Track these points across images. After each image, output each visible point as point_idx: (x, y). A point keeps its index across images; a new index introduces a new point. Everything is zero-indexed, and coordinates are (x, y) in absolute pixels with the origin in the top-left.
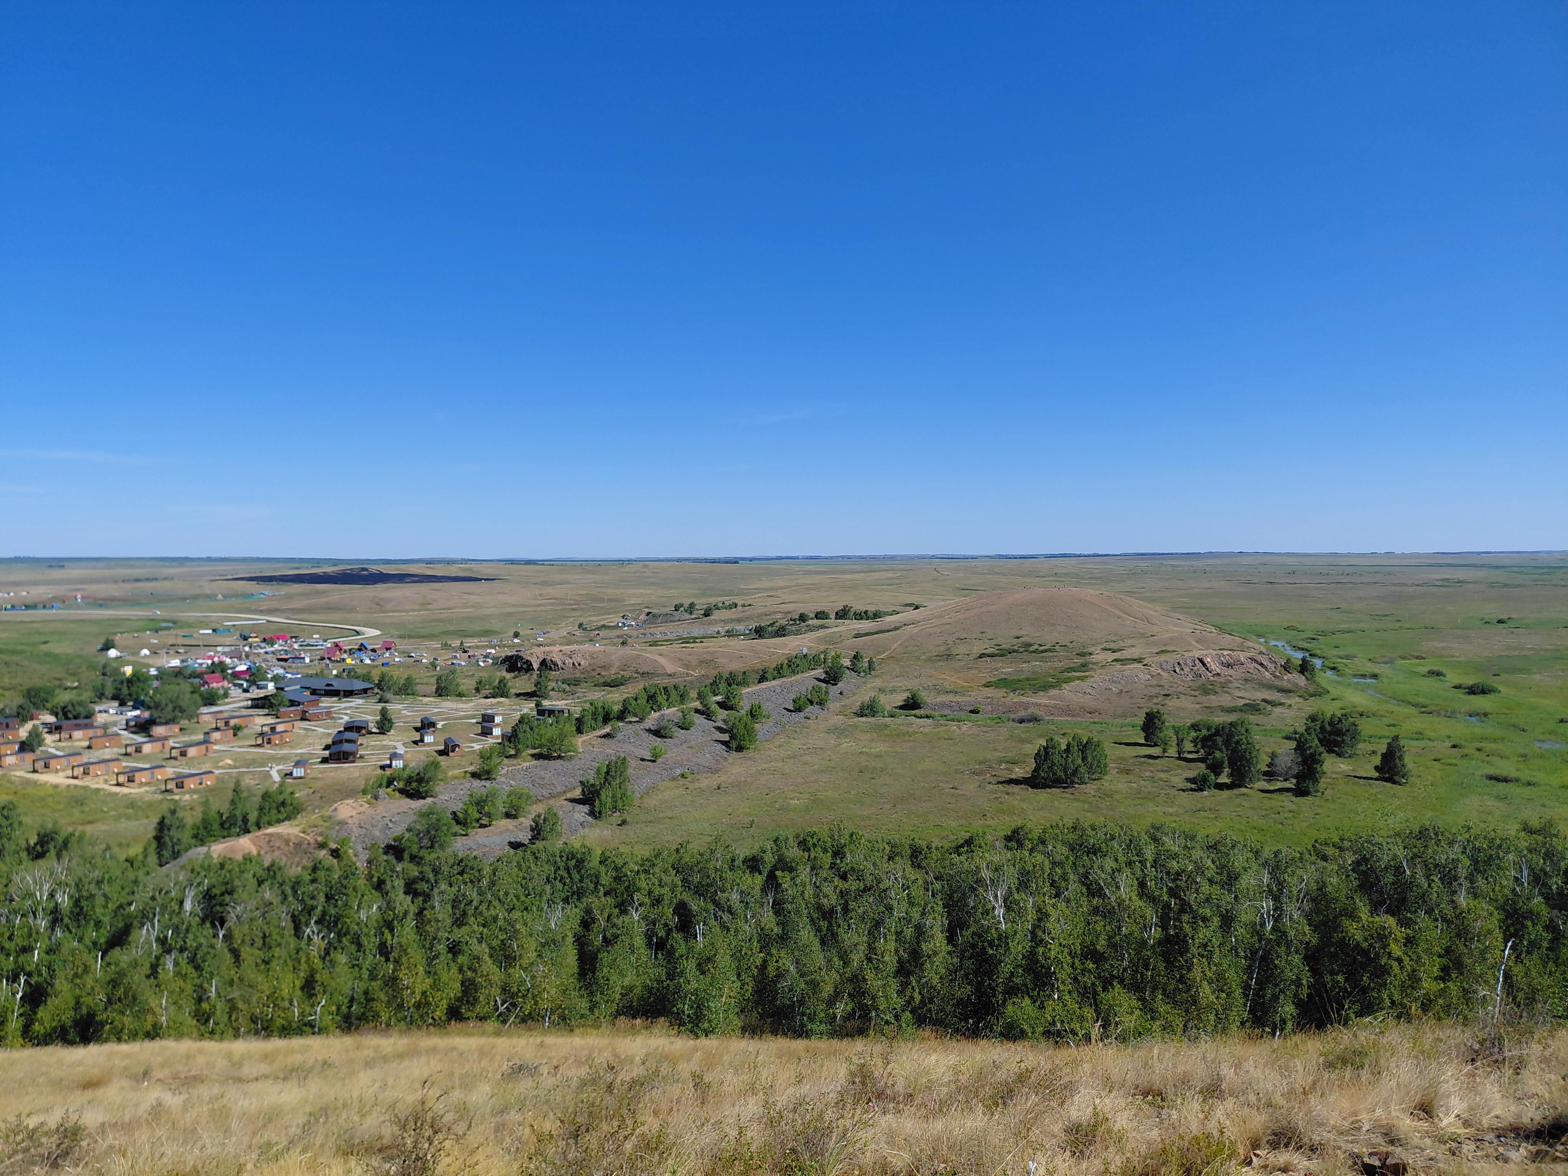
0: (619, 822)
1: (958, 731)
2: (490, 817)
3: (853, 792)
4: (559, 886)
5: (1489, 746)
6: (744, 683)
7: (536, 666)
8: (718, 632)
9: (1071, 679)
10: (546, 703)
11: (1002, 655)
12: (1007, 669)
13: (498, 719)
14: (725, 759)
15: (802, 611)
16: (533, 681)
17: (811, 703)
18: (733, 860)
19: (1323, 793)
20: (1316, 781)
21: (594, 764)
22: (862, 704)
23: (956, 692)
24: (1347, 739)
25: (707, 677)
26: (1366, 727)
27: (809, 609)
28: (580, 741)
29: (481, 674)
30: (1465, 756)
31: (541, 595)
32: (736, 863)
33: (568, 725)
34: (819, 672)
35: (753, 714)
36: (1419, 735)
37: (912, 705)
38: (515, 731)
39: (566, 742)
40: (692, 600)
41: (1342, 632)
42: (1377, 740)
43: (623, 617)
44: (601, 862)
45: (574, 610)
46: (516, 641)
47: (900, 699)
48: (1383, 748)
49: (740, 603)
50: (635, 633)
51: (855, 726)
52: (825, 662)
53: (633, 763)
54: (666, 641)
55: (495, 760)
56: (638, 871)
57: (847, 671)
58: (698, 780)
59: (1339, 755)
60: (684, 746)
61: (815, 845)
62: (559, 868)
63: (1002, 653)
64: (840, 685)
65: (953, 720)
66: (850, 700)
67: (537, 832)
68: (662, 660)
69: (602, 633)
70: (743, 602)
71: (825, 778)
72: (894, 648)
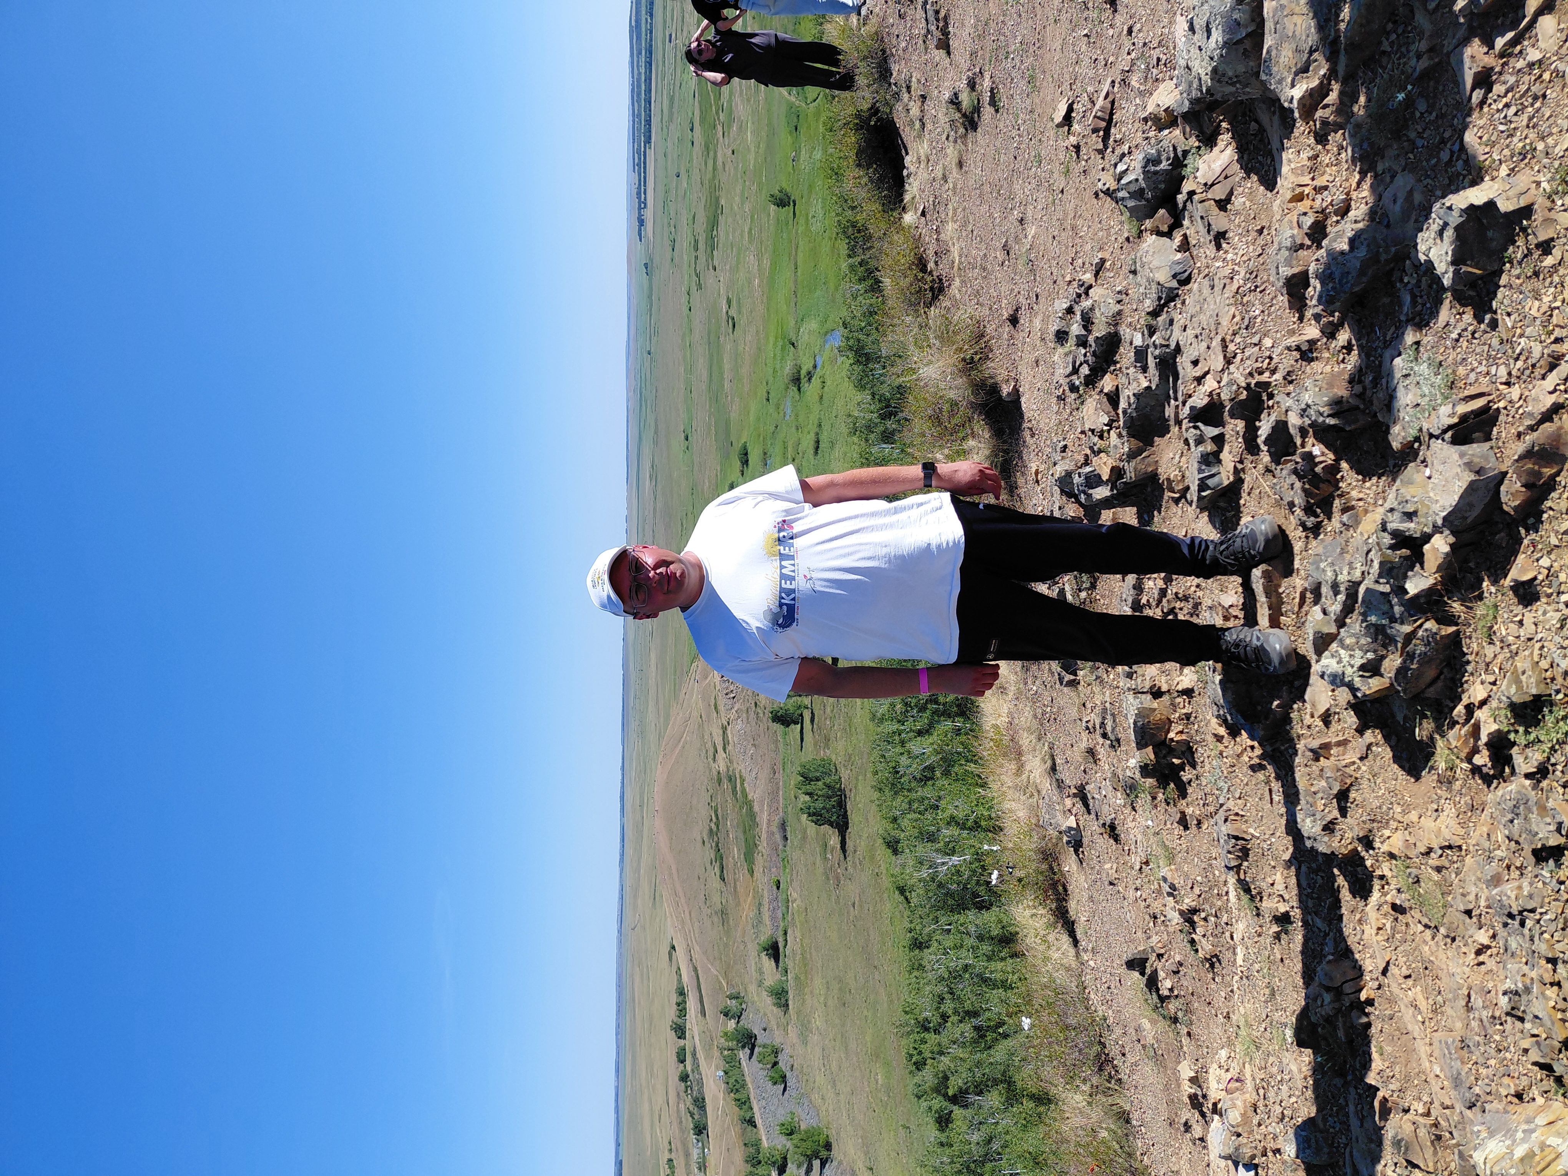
1: (798, 902)
3: (865, 1013)
6: (757, 1144)
9: (743, 790)
11: (722, 858)
12: (735, 853)
14: (840, 1163)
15: (677, 1079)
17: (775, 1064)
18: (941, 1144)
22: (774, 1005)
23: (760, 904)
27: (674, 1070)
32: (944, 1140)
34: (743, 1054)
35: (790, 1132)
37: (774, 951)
47: (768, 964)
49: (667, 1156)
51: (798, 1013)
52: (732, 1050)
57: (741, 1023)
61: (919, 1053)
63: (720, 858)
64: (756, 1032)
65: (788, 907)
66: (771, 1019)
70: (666, 1152)
71: (852, 1045)
72: (716, 973)
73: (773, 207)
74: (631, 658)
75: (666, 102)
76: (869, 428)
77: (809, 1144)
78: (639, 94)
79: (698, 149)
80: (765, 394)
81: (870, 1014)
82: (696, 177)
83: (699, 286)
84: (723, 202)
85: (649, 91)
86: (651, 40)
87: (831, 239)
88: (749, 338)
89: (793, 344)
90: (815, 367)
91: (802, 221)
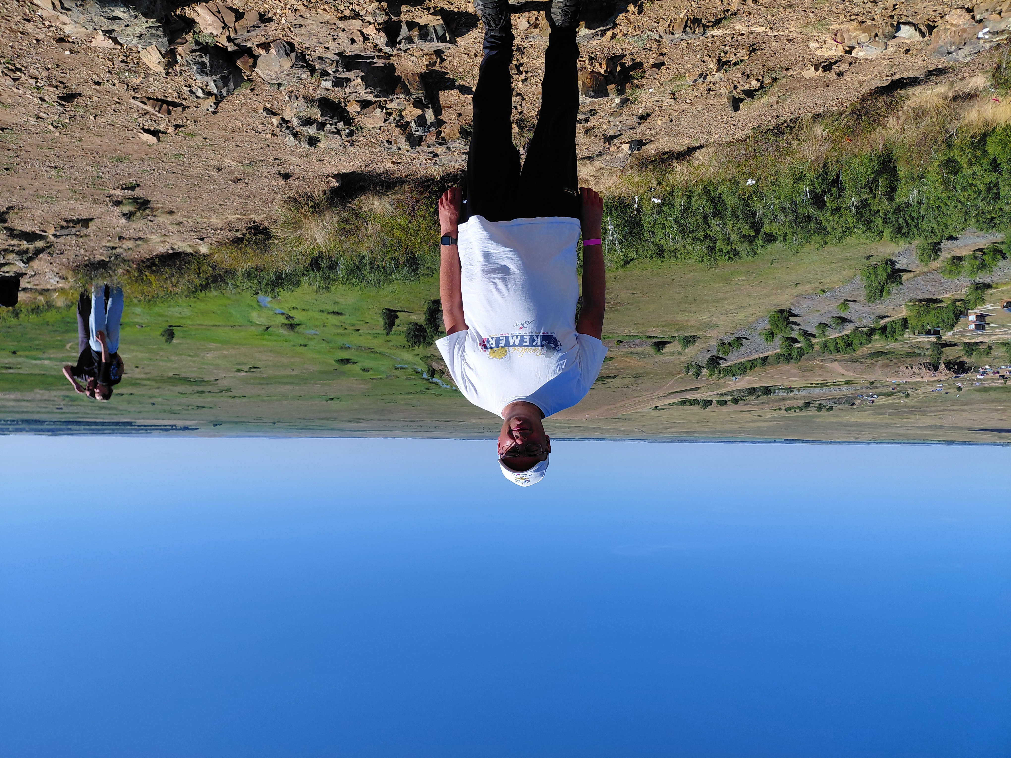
0: (872, 258)
1: (630, 329)
2: (975, 257)
3: (700, 287)
4: (914, 214)
5: (341, 331)
6: (778, 356)
7: (943, 366)
8: (799, 391)
10: (933, 339)
11: (602, 377)
13: (972, 327)
14: (792, 304)
15: (736, 405)
16: (944, 355)
17: (729, 344)
18: (785, 239)
19: (425, 302)
20: (429, 309)
21: (893, 298)
22: (693, 344)
23: (631, 353)
24: (412, 333)
25: (806, 359)
26: (402, 340)
27: (732, 407)
28: (904, 313)
29: (988, 359)
30: (353, 325)
31: (940, 418)
32: (782, 238)
33: (914, 324)
34: (723, 364)
35: (772, 335)
36: (375, 336)
37: (660, 345)
38: (957, 319)
39: (916, 312)
40: (819, 414)
41: (411, 393)
42: (397, 333)
43: (873, 402)
44: (883, 232)
45: (913, 407)
46: (960, 384)
47: (668, 348)
48: (394, 328)
49: (783, 412)
50: (864, 390)
51: (699, 329)
52: (720, 371)
53: (862, 299)
54: (839, 385)
55: (972, 297)
56: (854, 228)
57: (704, 365)
58: (812, 289)
59: (416, 324)
60: (823, 312)
61: (728, 253)
62: (915, 226)
63: (602, 379)
64: (709, 356)
65: (634, 336)
66: (702, 346)
67: (936, 248)
68: (842, 371)
69: (889, 390)
70: (780, 412)
71: (720, 295)
72: (672, 381)
73: (175, 341)
74: (475, 434)
75: (103, 412)
76: (326, 278)
77: (779, 323)
78: (98, 430)
79: (134, 391)
80: (301, 347)
81: (702, 284)
82: (154, 392)
83: (229, 390)
84: (171, 374)
85: (96, 423)
86: (61, 422)
87: (195, 302)
88: (263, 358)
89: (267, 328)
90: (283, 314)
91: (182, 322)
